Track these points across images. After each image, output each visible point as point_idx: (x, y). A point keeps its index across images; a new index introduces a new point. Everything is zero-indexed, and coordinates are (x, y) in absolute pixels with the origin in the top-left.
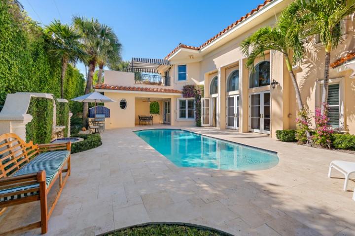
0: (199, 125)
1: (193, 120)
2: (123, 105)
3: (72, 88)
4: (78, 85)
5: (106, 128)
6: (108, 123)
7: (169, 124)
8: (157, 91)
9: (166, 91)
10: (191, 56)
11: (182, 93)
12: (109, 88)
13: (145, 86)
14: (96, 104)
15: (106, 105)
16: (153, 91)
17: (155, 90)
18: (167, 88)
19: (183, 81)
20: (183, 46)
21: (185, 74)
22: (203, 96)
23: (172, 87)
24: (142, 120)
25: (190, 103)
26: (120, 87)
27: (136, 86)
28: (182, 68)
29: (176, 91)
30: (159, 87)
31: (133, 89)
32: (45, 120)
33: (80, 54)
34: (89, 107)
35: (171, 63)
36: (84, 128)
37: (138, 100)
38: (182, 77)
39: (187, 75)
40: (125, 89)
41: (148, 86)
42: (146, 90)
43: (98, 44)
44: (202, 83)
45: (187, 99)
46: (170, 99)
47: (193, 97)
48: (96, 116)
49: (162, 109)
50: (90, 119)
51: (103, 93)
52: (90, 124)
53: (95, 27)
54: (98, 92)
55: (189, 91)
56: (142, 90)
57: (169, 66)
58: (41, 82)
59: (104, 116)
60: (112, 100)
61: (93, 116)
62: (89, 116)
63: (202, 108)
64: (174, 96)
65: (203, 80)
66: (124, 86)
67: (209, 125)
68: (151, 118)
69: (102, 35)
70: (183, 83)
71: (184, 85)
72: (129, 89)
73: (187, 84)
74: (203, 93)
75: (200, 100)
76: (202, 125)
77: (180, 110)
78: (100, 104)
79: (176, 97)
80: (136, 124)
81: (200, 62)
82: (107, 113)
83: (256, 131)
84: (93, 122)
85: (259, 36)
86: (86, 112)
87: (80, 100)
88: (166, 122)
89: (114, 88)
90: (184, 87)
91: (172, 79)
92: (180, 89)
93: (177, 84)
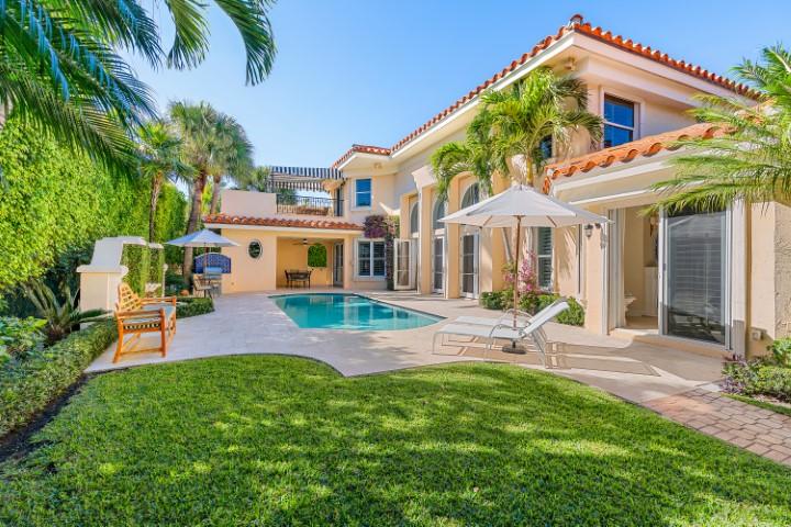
0: (390, 288)
1: (381, 279)
2: (255, 250)
3: (164, 220)
4: (174, 215)
5: (224, 291)
6: (227, 282)
7: (341, 286)
8: (317, 226)
9: (332, 226)
10: (377, 165)
11: (364, 229)
12: (229, 221)
13: (295, 217)
14: (207, 250)
15: (225, 252)
16: (309, 226)
17: (313, 224)
18: (337, 220)
19: (366, 208)
20: (359, 149)
21: (369, 195)
22: (398, 236)
23: (346, 218)
24: (291, 278)
25: (379, 247)
26: (250, 220)
27: (280, 217)
28: (364, 185)
29: (352, 227)
30: (322, 219)
31: (274, 223)
32: (138, 274)
33: (180, 171)
34: (195, 255)
35: (345, 175)
36: (185, 292)
37: (282, 242)
38: (364, 201)
39: (372, 197)
40: (258, 222)
41: (301, 218)
42: (297, 224)
43: (210, 147)
44: (397, 213)
45: (372, 241)
46: (343, 240)
47: (381, 236)
48: (207, 270)
49: (330, 257)
50: (196, 276)
51: (218, 232)
52: (197, 284)
53: (206, 116)
54: (210, 229)
55: (375, 225)
56: (289, 224)
57: (340, 181)
58: (121, 217)
59: (220, 270)
60: (234, 243)
61: (201, 271)
62: (194, 271)
63: (396, 256)
64: (350, 235)
65: (398, 208)
66: (256, 217)
67: (408, 287)
68: (307, 275)
69: (219, 128)
70: (366, 212)
71: (368, 215)
72: (266, 222)
73: (372, 214)
74: (398, 230)
75: (392, 242)
76: (396, 287)
77: (360, 261)
78: (214, 250)
79: (352, 237)
80: (279, 286)
81: (395, 174)
82: (226, 265)
83: (469, 295)
84: (202, 281)
85: (443, 155)
86: (189, 264)
87: (178, 243)
88: (337, 283)
89: (239, 222)
90: (367, 219)
91: (346, 204)
92: (360, 222)
93: (354, 214)
